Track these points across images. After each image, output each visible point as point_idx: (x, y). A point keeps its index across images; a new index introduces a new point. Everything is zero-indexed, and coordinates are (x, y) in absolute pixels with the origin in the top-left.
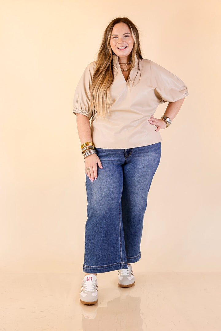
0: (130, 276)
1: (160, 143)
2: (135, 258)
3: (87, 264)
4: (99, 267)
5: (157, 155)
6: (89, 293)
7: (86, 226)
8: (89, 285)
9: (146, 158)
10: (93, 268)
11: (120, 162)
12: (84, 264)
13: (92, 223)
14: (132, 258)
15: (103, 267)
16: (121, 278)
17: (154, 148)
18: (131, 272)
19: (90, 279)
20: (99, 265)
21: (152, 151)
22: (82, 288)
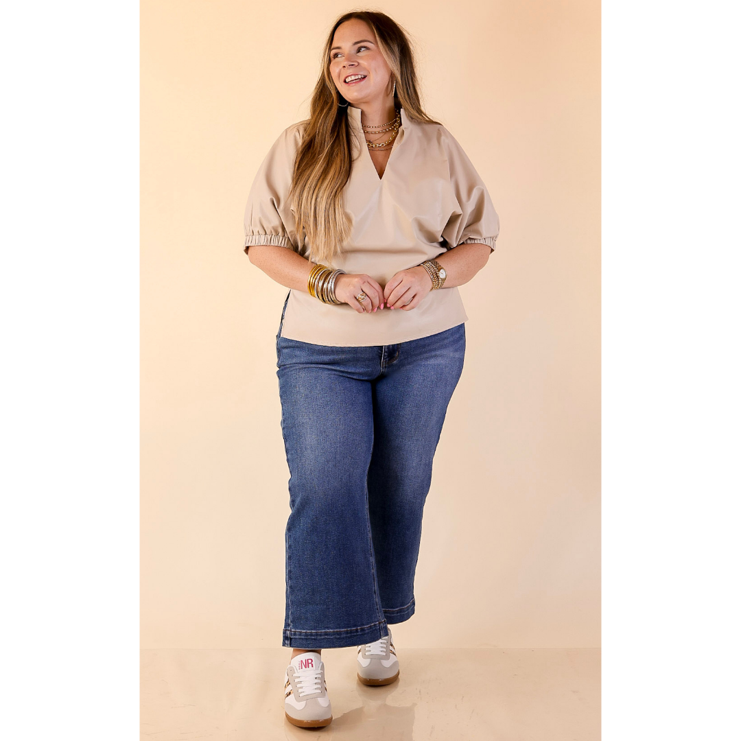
0: (387, 658)
1: (462, 326)
2: (401, 611)
3: (295, 627)
4: (326, 634)
5: (457, 355)
6: (309, 699)
7: (289, 529)
8: (307, 680)
9: (432, 362)
10: (311, 634)
11: (369, 376)
12: (287, 625)
13: (304, 522)
14: (393, 613)
15: (339, 633)
16: (365, 663)
17: (451, 339)
18: (391, 648)
19: (307, 664)
20: (328, 628)
21: (445, 347)
22: (289, 689)
